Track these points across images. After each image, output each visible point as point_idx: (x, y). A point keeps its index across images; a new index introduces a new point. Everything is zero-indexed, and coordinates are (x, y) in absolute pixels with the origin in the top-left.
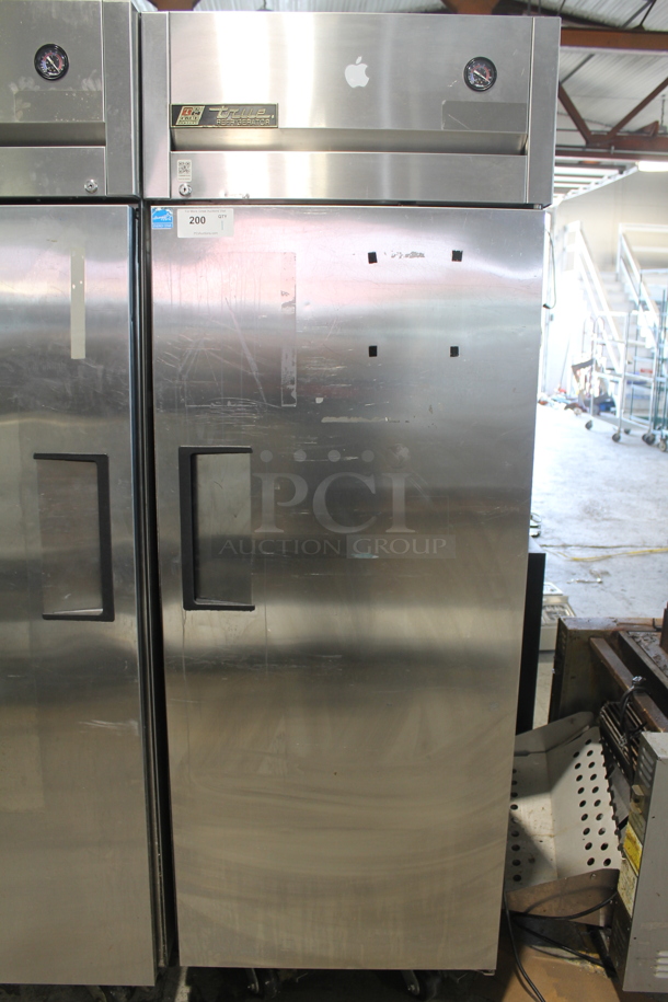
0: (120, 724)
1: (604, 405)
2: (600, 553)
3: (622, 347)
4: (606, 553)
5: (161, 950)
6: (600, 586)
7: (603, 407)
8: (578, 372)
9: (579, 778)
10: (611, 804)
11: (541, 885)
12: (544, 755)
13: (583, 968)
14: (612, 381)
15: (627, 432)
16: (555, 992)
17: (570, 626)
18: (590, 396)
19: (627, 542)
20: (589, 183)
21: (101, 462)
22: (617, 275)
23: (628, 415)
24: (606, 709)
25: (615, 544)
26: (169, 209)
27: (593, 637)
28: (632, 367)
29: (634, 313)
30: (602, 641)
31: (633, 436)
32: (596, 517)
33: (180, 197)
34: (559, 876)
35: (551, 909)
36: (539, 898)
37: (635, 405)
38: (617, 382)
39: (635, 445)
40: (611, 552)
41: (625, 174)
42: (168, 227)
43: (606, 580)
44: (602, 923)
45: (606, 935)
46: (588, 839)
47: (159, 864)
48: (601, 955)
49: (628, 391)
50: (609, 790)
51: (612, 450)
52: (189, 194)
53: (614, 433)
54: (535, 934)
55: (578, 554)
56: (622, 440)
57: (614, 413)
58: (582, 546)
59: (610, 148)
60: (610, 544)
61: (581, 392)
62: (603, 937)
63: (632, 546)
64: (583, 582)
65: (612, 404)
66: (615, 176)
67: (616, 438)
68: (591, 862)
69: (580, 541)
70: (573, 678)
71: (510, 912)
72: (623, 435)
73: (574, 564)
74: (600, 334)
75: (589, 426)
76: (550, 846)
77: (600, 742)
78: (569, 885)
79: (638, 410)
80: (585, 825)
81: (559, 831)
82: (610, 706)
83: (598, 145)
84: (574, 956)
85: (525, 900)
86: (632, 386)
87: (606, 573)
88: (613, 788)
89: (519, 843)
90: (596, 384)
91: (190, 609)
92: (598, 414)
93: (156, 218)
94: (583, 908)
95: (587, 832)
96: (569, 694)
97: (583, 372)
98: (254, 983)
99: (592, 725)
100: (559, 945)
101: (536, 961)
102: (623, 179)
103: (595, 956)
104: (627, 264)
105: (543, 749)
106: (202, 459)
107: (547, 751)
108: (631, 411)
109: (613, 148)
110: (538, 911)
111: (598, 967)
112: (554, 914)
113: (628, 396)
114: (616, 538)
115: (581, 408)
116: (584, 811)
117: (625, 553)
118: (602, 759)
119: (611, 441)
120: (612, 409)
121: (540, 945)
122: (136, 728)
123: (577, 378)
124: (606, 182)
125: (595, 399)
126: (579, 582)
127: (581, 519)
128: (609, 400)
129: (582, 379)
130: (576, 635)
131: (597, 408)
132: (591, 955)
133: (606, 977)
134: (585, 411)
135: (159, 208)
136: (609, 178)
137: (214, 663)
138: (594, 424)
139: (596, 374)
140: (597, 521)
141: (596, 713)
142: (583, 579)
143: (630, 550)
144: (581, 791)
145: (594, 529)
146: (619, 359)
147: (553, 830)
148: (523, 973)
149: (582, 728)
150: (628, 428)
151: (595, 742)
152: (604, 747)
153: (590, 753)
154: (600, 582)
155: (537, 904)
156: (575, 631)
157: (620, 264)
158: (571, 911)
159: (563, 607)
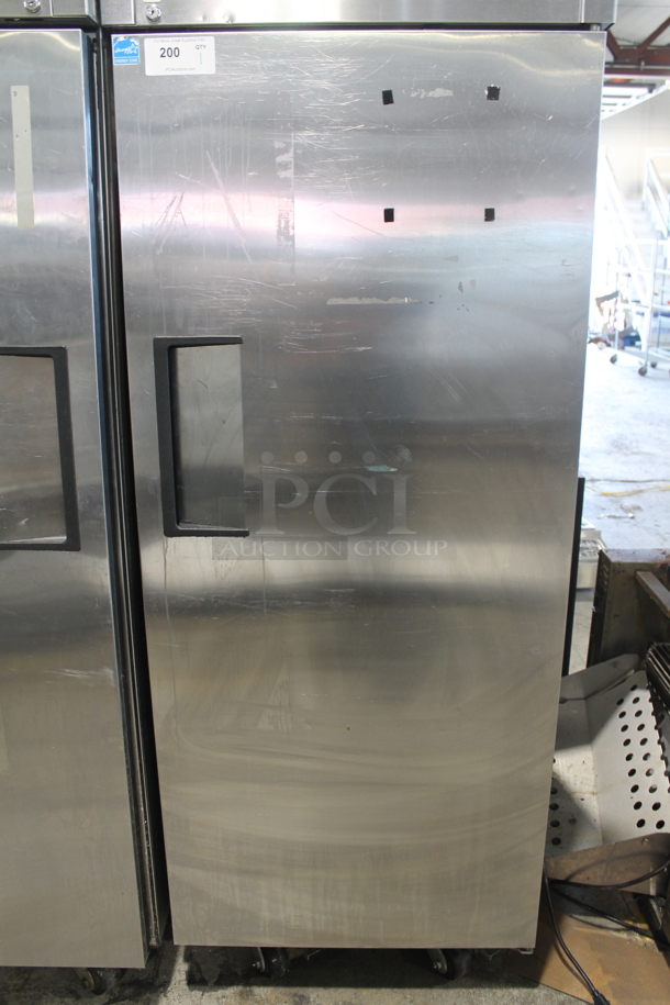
0: (91, 672)
1: (630, 339)
2: (630, 487)
3: (649, 278)
4: (637, 488)
5: (152, 927)
6: (632, 521)
7: (628, 341)
8: (602, 305)
9: (625, 728)
10: (663, 758)
11: (585, 851)
12: (583, 702)
13: (630, 941)
14: (638, 313)
15: (654, 366)
16: (600, 969)
17: (614, 559)
18: (615, 330)
19: (659, 477)
20: (615, 105)
21: (59, 357)
22: (643, 203)
23: (655, 349)
24: (654, 652)
25: (646, 479)
26: (134, 39)
27: (640, 570)
28: (658, 299)
29: (661, 242)
30: (650, 574)
31: (659, 370)
32: (624, 450)
33: (147, 23)
34: (605, 839)
35: (596, 877)
36: (583, 863)
37: (662, 339)
38: (643, 314)
39: (662, 379)
40: (642, 487)
41: (655, 93)
42: (134, 61)
43: (638, 514)
44: (652, 892)
45: (658, 906)
46: (637, 797)
47: (146, 832)
48: (650, 926)
49: (655, 324)
50: (659, 742)
51: (640, 384)
52: (158, 19)
53: (639, 367)
54: (575, 902)
55: (608, 488)
56: (648, 374)
57: (640, 347)
58: (612, 481)
59: (639, 64)
60: (641, 479)
61: (605, 325)
62: (655, 907)
63: (664, 480)
64: (614, 517)
65: (638, 338)
66: (644, 95)
67: (642, 372)
68: (641, 823)
69: (609, 476)
70: (616, 616)
71: (549, 879)
72: (649, 369)
73: (604, 498)
74: (625, 265)
75: (613, 360)
76: (593, 806)
77: (647, 688)
78: (615, 850)
79: (664, 344)
80: (633, 781)
81: (602, 789)
82: (658, 648)
83: (627, 60)
84: (620, 927)
85: (566, 867)
86: (660, 318)
87: (638, 508)
88: (663, 739)
89: (558, 802)
90: (621, 317)
91: (171, 536)
92: (623, 349)
93: (118, 50)
94: (632, 876)
95: (635, 789)
96: (612, 634)
97: (607, 305)
98: (260, 960)
99: (637, 668)
100: (602, 914)
101: (577, 932)
102: (651, 99)
103: (644, 926)
104: (654, 192)
105: (582, 696)
106: (183, 354)
107: (586, 698)
108: (658, 344)
109: (643, 63)
110: (580, 879)
111: (648, 939)
112: (598, 882)
113: (654, 330)
114: (646, 472)
115: (605, 342)
116: (630, 765)
117: (656, 487)
118: (651, 707)
119: (637, 375)
120: (637, 343)
121: (581, 914)
122: (112, 677)
123: (601, 310)
124: (633, 102)
125: (620, 333)
126: (609, 517)
127: (610, 453)
128: (633, 334)
129: (606, 312)
130: (620, 568)
131: (622, 342)
132: (638, 925)
133: (657, 950)
134: (609, 345)
135: (121, 37)
136: (638, 98)
137: (202, 599)
138: (619, 358)
139: (621, 306)
140: (626, 454)
141: (642, 656)
142: (614, 514)
143: (662, 484)
144: (627, 742)
145: (623, 463)
146: (645, 291)
147: (595, 786)
148: (565, 948)
149: (625, 673)
150: (654, 361)
151: (642, 688)
152: (652, 693)
153: (636, 700)
154: (632, 518)
155: (579, 871)
156: (619, 564)
157: (647, 192)
158: (619, 879)
159: (595, 542)
